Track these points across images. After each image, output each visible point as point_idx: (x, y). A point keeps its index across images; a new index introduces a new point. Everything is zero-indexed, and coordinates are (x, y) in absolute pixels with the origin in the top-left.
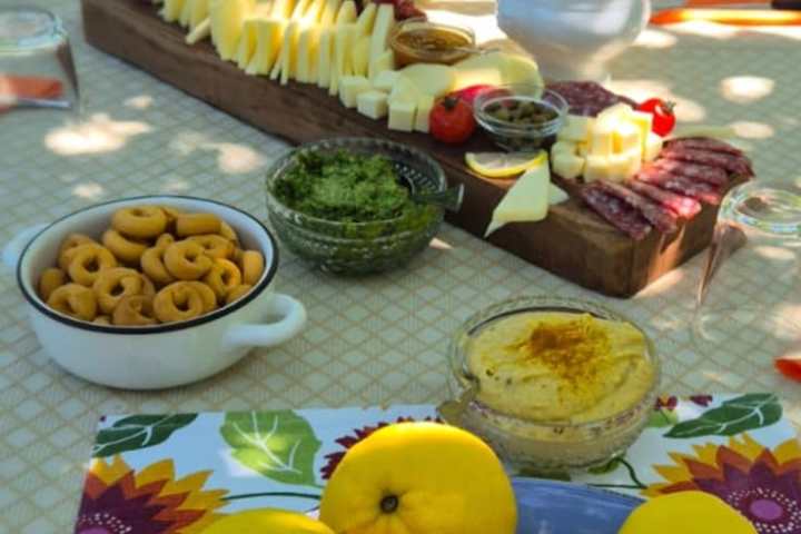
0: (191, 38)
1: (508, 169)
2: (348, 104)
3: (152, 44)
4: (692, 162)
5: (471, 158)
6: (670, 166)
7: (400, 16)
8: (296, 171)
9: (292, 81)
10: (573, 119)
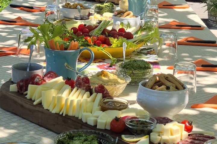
0: (35, 103)
1: (135, 139)
2: (84, 122)
3: (22, 106)
4: (198, 140)
5: (123, 136)
6: (190, 141)
7: (104, 97)
8: (65, 139)
9: (66, 115)
10: (158, 125)
